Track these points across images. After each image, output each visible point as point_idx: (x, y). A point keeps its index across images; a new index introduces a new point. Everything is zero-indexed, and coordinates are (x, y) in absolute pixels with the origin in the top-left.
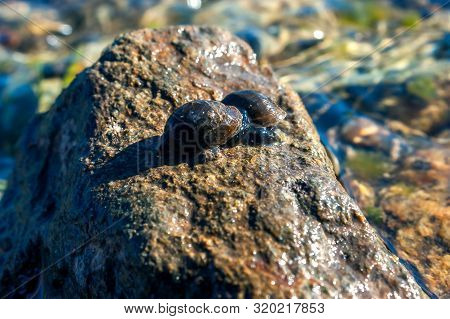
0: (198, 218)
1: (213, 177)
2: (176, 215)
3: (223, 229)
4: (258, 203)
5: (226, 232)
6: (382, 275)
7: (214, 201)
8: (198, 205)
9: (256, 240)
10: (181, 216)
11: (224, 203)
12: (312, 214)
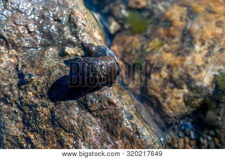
0: (26, 121)
1: (31, 93)
2: (14, 122)
3: (38, 128)
4: (55, 108)
5: (40, 130)
6: (126, 135)
7: (32, 110)
8: (25, 113)
9: (55, 133)
10: (17, 121)
11: (37, 111)
12: (85, 108)
